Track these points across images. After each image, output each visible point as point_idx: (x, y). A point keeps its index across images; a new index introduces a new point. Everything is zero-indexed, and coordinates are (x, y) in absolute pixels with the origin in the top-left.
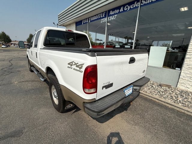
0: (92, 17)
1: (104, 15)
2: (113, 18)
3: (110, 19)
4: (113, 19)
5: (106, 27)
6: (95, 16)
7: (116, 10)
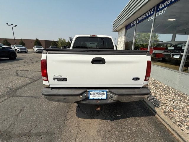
0: (140, 17)
1: (152, 12)
2: (162, 12)
3: (158, 14)
4: (162, 14)
5: (153, 25)
6: (143, 15)
7: (167, 1)
